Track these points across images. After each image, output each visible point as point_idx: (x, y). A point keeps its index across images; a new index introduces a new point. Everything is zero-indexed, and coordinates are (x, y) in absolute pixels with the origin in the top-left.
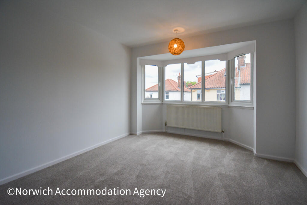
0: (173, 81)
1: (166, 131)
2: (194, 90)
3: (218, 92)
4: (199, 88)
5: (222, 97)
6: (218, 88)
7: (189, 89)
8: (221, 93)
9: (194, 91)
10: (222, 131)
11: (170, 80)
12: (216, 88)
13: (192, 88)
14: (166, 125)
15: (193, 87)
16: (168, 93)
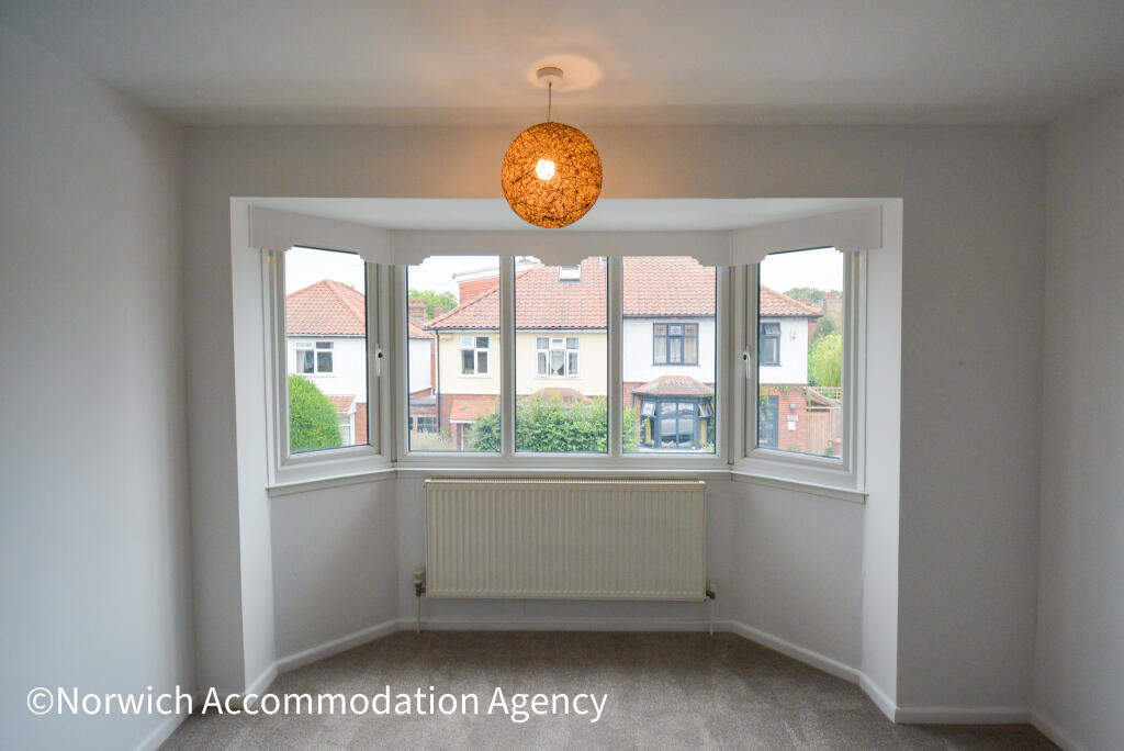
0: (349, 292)
1: (422, 619)
2: (449, 336)
3: (541, 342)
4: (467, 328)
5: (553, 362)
6: (539, 328)
7: (429, 329)
8: (552, 346)
9: (447, 340)
10: (710, 595)
11: (334, 287)
12: (533, 328)
13: (438, 326)
14: (420, 590)
15: (442, 320)
16: (328, 345)
